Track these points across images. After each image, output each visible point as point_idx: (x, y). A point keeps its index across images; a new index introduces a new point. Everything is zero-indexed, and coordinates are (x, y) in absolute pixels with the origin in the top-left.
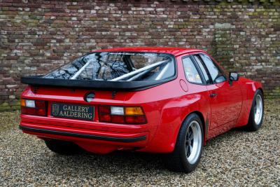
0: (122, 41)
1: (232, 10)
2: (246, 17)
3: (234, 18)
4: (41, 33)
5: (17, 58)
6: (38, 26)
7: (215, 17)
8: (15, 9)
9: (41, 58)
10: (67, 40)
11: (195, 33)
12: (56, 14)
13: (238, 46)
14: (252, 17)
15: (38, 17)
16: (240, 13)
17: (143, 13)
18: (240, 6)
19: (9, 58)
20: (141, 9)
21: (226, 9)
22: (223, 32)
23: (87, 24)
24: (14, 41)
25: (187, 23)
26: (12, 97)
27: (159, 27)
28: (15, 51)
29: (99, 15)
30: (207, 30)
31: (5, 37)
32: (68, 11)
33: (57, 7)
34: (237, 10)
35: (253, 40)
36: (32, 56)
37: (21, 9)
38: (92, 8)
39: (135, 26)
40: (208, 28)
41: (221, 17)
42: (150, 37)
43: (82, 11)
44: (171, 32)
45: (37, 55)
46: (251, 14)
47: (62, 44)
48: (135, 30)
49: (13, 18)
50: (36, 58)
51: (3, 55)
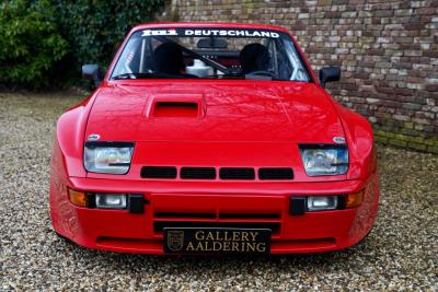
5: (381, 52)
9: (413, 53)
19: (371, 52)
24: (379, 23)
26: (373, 119)
28: (380, 40)
31: (369, 15)
36: (401, 48)
45: (408, 48)
50: (407, 53)
51: (365, 46)
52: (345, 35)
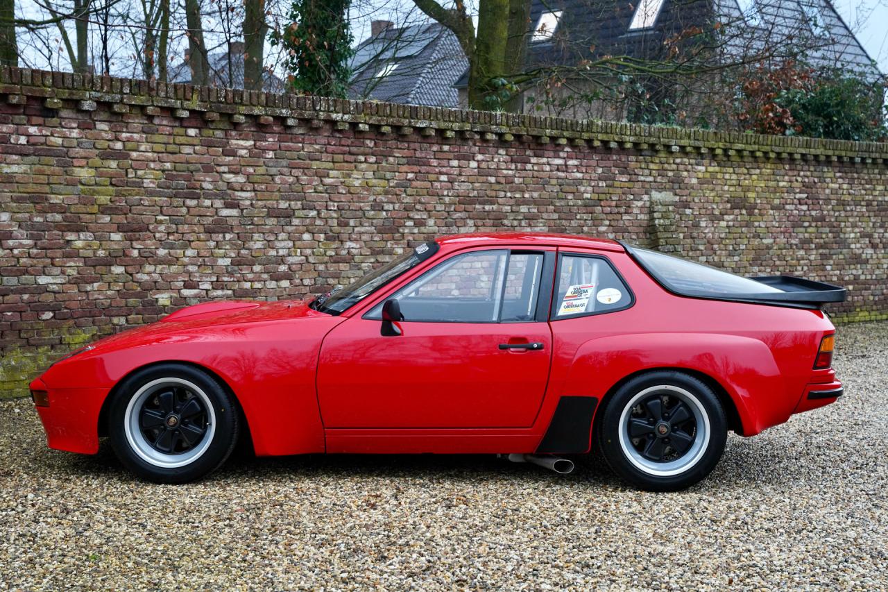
0: (515, 223)
1: (674, 167)
2: (694, 181)
3: (676, 183)
4: (390, 207)
5: (349, 259)
6: (386, 193)
7: (651, 179)
8: (352, 158)
10: (431, 222)
11: (622, 210)
12: (416, 168)
13: (681, 236)
14: (702, 181)
15: (388, 175)
16: (685, 174)
17: (548, 168)
18: (686, 160)
19: (337, 260)
20: (545, 160)
21: (666, 166)
22: (664, 209)
23: (462, 188)
24: (347, 225)
25: (611, 190)
27: (570, 197)
28: (348, 244)
29: (482, 172)
30: (640, 204)
31: (335, 215)
32: (434, 162)
33: (418, 154)
34: (681, 167)
35: (703, 224)
36: (374, 253)
37: (362, 158)
38: (472, 157)
39: (536, 195)
40: (641, 200)
41: (659, 179)
42: (556, 216)
43: (455, 163)
44: (588, 206)
45: (382, 252)
46: (700, 175)
47: (423, 229)
48: (534, 202)
49: (349, 176)
50: (380, 258)
51: (329, 253)
52: (300, 240)
